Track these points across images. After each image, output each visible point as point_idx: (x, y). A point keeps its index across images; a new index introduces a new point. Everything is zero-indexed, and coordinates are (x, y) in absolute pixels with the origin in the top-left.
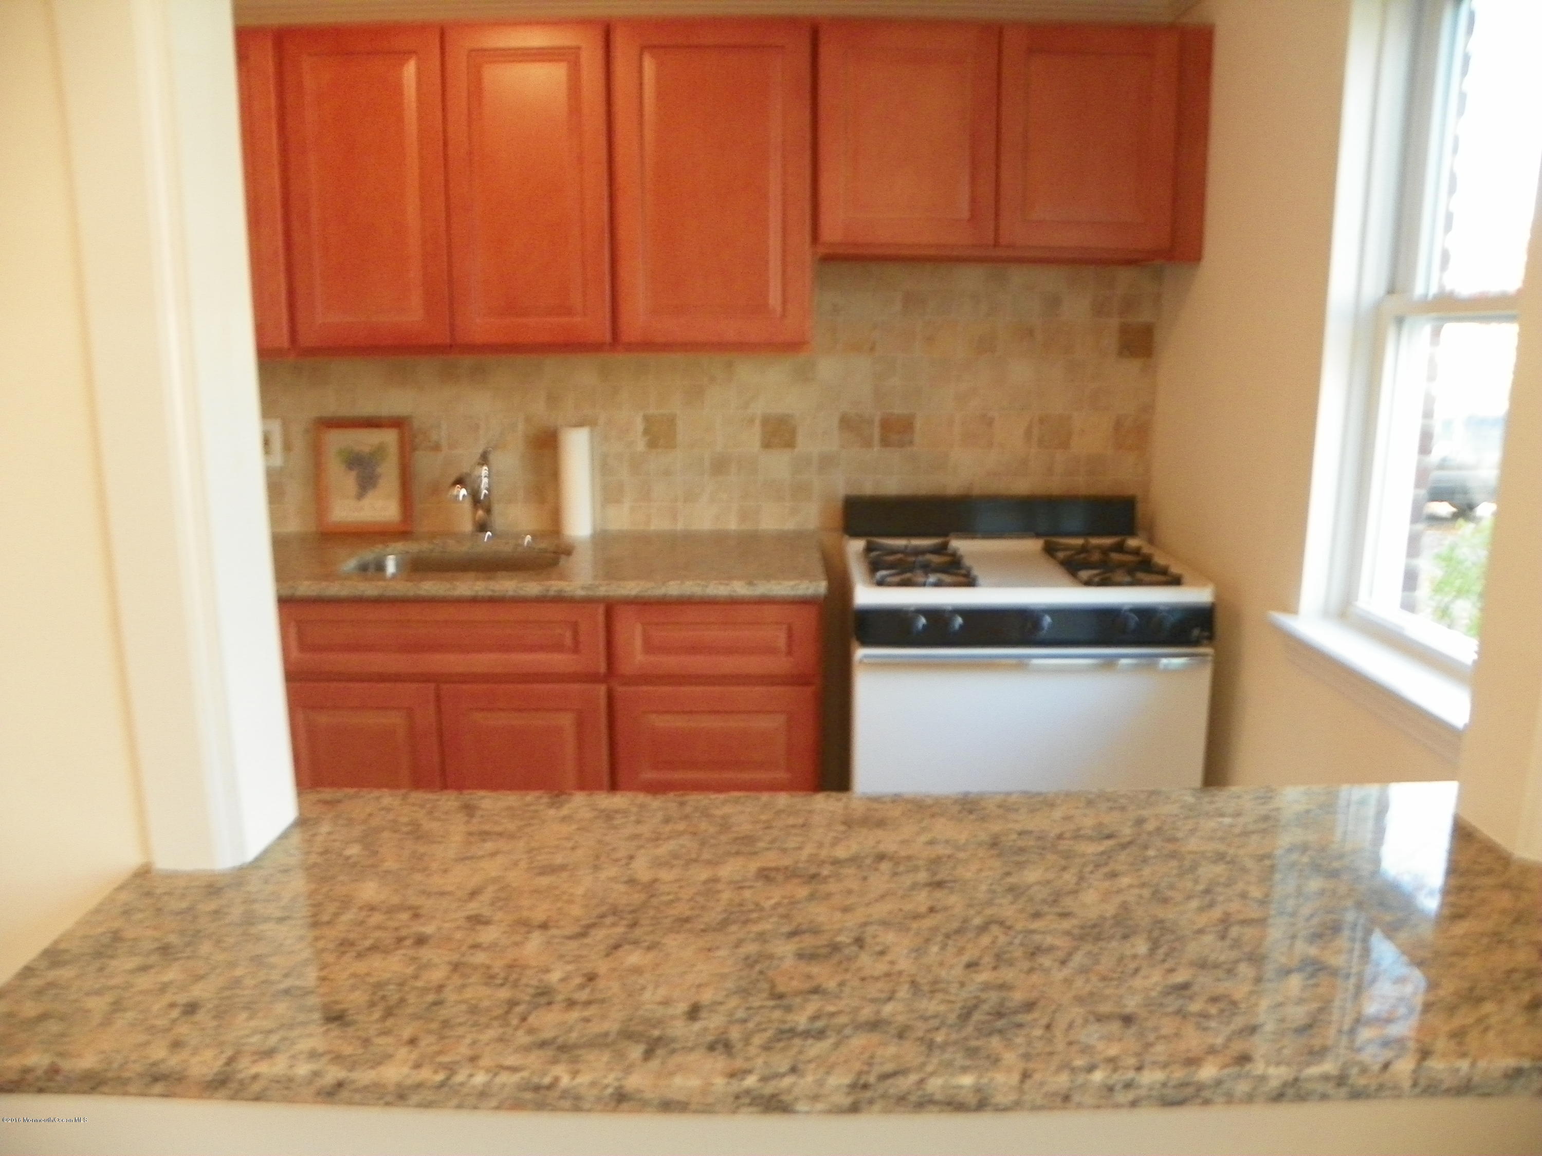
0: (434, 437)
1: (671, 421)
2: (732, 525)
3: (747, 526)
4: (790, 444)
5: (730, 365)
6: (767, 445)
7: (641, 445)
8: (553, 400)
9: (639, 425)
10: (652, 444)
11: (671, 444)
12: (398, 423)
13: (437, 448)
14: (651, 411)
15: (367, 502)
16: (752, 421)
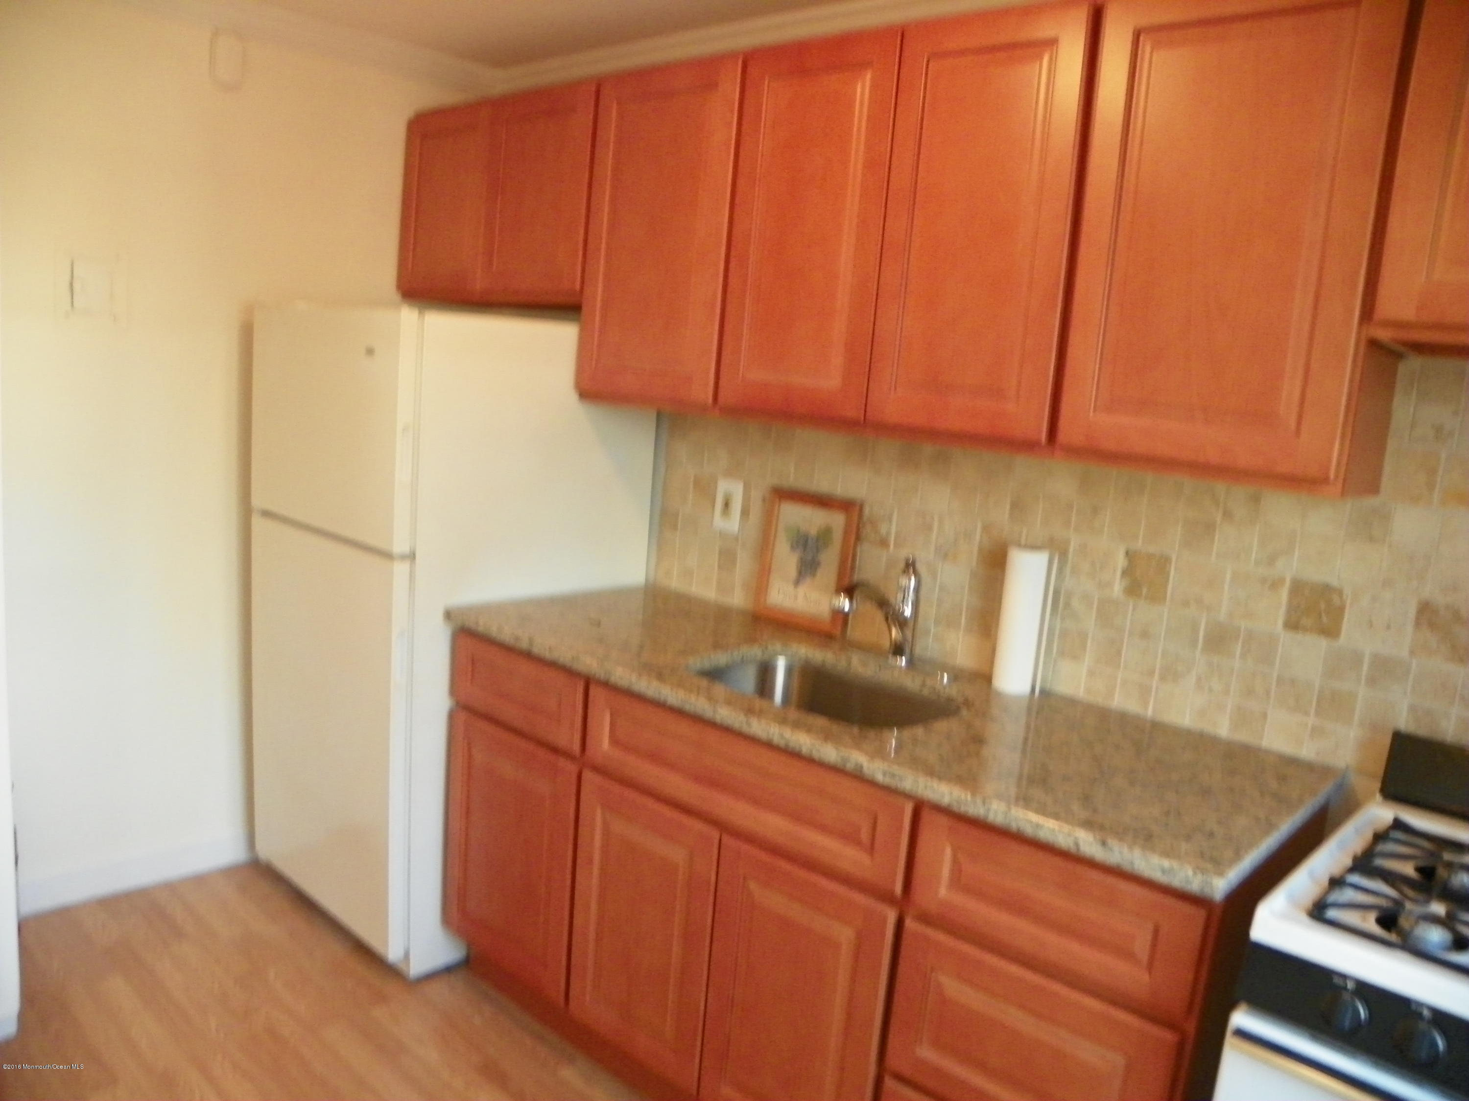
0: (883, 529)
1: (1163, 563)
2: (1223, 729)
3: (1243, 736)
4: (1330, 631)
5: (1256, 499)
6: (1293, 625)
7: (1118, 588)
8: (1018, 507)
9: (1121, 561)
10: (1133, 590)
11: (1157, 597)
12: (847, 506)
13: (884, 543)
14: (1139, 545)
15: (802, 590)
16: (1275, 584)
